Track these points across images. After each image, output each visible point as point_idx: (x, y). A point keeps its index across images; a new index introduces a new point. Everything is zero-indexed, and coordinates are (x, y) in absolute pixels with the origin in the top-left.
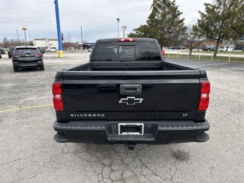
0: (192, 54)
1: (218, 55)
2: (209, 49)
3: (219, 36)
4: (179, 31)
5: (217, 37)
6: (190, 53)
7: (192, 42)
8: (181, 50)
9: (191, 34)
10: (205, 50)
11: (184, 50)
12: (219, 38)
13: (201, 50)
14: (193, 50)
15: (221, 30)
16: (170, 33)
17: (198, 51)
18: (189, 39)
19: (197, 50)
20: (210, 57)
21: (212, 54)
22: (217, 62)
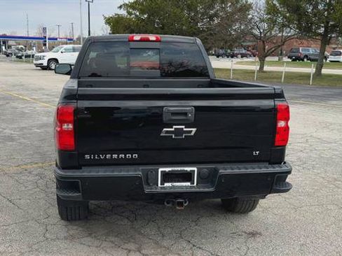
0: (266, 68)
1: (324, 71)
2: (306, 56)
3: (326, 27)
4: (233, 14)
5: (322, 30)
6: (262, 67)
7: (263, 40)
8: (239, 60)
9: (262, 21)
10: (297, 59)
11: (245, 59)
12: (326, 31)
13: (286, 59)
14: (268, 59)
15: (329, 14)
16: (211, 18)
17: (280, 63)
18: (256, 32)
19: (276, 59)
20: (307, 76)
21: (311, 70)
22: (323, 87)
